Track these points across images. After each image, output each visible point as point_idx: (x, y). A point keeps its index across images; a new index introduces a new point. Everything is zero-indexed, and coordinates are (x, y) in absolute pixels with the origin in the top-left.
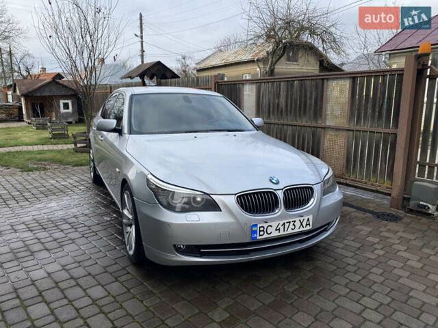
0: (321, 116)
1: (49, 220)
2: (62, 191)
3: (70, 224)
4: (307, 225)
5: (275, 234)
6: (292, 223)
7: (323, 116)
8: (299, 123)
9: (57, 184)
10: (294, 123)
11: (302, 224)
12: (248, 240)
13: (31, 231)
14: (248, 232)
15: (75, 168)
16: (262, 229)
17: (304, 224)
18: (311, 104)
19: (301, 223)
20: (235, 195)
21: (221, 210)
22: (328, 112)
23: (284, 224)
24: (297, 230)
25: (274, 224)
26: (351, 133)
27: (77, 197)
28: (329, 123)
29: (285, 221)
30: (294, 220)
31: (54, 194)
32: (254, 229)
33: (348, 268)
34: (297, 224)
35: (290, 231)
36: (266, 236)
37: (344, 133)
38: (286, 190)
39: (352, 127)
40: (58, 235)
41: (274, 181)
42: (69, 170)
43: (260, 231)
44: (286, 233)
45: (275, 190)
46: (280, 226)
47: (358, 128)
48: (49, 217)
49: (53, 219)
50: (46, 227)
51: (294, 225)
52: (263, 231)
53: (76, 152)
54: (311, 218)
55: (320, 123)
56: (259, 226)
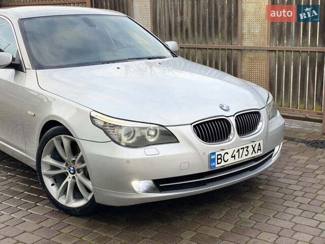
0: (236, 35)
4: (258, 150)
5: (231, 161)
6: (245, 149)
7: (239, 36)
8: (210, 45)
10: (204, 45)
11: (254, 150)
14: (207, 161)
16: (219, 157)
17: (256, 149)
18: (223, 22)
19: (254, 148)
20: (191, 124)
21: (178, 142)
22: (245, 31)
23: (239, 150)
24: (250, 156)
25: (230, 152)
26: (273, 54)
28: (247, 43)
29: (240, 148)
30: (247, 146)
32: (212, 158)
33: (295, 193)
34: (250, 149)
35: (244, 158)
36: (223, 164)
37: (265, 54)
38: (237, 116)
39: (274, 47)
41: (224, 108)
43: (218, 159)
44: (240, 159)
45: (227, 117)
46: (235, 153)
47: (280, 47)
51: (247, 151)
52: (221, 158)
54: (261, 142)
55: (235, 45)
56: (217, 154)
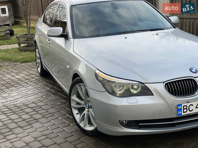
1: (15, 106)
3: (31, 108)
5: (196, 111)
9: (13, 78)
12: (175, 116)
13: (5, 114)
14: (175, 110)
15: (23, 64)
20: (164, 82)
21: (153, 95)
25: (195, 104)
27: (31, 87)
31: (13, 86)
36: (189, 112)
40: (25, 116)
41: (193, 71)
42: (19, 66)
43: (184, 109)
45: (195, 78)
52: (186, 109)
53: (20, 51)
56: (183, 105)
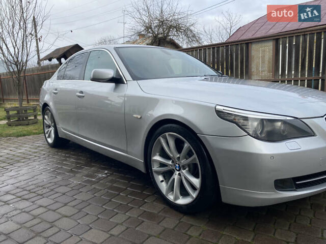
1: (37, 186)
2: (24, 158)
3: (66, 186)
9: (13, 153)
13: (27, 200)
15: (20, 138)
20: (323, 117)
31: (18, 161)
39: (277, 79)
40: (64, 199)
42: (15, 140)
47: (283, 79)
48: (34, 182)
49: (41, 184)
50: (40, 192)
